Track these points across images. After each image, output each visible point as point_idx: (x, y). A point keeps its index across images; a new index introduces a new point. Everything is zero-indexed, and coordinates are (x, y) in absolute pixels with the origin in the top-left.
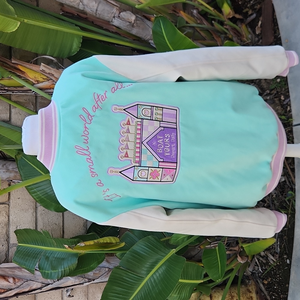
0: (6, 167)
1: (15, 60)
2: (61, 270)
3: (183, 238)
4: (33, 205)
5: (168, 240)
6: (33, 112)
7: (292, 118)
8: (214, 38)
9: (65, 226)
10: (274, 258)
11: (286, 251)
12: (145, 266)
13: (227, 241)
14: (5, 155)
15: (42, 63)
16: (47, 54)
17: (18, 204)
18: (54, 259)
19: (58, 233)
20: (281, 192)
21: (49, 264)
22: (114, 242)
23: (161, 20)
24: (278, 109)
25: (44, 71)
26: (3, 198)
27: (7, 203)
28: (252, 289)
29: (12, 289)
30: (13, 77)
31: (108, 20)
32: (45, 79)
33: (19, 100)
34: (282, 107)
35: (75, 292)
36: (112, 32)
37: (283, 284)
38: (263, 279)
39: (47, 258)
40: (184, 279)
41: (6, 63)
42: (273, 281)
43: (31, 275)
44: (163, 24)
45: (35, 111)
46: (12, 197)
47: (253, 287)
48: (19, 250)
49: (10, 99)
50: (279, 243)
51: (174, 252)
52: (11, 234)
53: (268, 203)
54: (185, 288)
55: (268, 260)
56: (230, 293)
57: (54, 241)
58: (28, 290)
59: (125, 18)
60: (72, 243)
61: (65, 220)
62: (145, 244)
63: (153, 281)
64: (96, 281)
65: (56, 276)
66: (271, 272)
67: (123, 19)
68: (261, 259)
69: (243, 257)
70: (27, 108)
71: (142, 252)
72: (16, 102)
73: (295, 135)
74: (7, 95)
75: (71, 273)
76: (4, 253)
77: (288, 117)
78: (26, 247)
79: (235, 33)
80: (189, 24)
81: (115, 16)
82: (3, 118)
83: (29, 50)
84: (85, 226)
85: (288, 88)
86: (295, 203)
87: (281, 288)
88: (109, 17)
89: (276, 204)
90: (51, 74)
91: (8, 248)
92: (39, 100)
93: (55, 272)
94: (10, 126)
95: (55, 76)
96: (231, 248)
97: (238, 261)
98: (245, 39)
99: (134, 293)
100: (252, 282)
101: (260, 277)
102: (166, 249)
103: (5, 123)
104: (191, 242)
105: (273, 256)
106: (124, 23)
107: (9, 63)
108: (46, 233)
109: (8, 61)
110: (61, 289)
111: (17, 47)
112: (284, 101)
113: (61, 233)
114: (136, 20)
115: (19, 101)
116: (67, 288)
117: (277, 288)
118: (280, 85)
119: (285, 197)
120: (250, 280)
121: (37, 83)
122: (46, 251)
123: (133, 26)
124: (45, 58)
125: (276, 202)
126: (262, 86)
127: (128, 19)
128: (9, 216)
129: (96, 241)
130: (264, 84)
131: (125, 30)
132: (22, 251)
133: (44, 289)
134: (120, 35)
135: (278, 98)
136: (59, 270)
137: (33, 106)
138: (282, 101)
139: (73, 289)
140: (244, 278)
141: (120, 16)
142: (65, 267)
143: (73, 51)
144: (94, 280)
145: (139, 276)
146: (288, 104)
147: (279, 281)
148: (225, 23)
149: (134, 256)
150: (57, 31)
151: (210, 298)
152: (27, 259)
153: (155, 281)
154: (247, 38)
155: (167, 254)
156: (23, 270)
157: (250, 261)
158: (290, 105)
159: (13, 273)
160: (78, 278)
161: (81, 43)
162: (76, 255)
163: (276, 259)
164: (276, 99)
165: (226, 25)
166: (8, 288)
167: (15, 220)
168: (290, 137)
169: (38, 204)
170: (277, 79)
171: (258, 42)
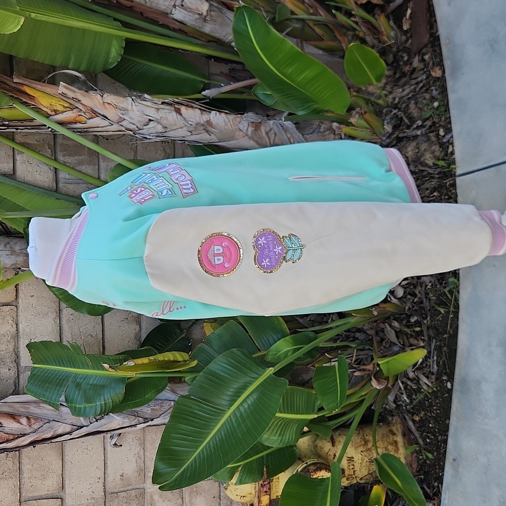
0: (11, 248)
1: (18, 78)
2: (99, 403)
3: (287, 351)
4: (55, 306)
5: (264, 355)
6: (51, 160)
7: (455, 164)
8: (336, 37)
9: (105, 338)
10: (429, 381)
11: (446, 370)
12: (228, 394)
13: (356, 356)
14: (8, 229)
15: (61, 82)
16: (70, 67)
17: (31, 305)
18: (88, 387)
19: (96, 350)
20: (439, 280)
21: (81, 394)
22: (180, 359)
23: (246, 12)
24: (435, 150)
25: (65, 95)
26: (6, 295)
27: (14, 304)
28: (397, 429)
29: (26, 434)
30: (16, 104)
31: (165, 11)
32: (67, 107)
33: (27, 141)
34: (440, 147)
35: (125, 439)
36: (174, 30)
37: (441, 420)
38: (413, 414)
39: (78, 385)
40: (288, 413)
41: (4, 82)
42: (427, 416)
43: (54, 413)
44: (249, 19)
45: (53, 158)
46: (21, 294)
47: (399, 426)
48: (35, 374)
49: (13, 140)
50: (435, 358)
51: (271, 372)
52: (21, 352)
53: (420, 298)
54: (289, 426)
55: (420, 385)
56: (363, 436)
57: (88, 360)
58: (50, 436)
59: (192, 7)
60: (116, 361)
61: (105, 329)
62: (228, 360)
63: (238, 415)
64: (155, 422)
65: (93, 412)
66: (425, 403)
67: (188, 9)
68: (409, 383)
69: (380, 380)
70: (41, 153)
71: (222, 374)
72: (23, 145)
73: (459, 191)
74: (8, 134)
75: (116, 408)
76: (11, 381)
77: (449, 162)
78: (46, 369)
79: (369, 29)
80: (296, 15)
81: (177, 4)
82: (3, 170)
83: (41, 61)
84: (138, 338)
85: (450, 117)
86: (459, 296)
87: (439, 426)
88: (166, 6)
89: (431, 298)
90: (77, 99)
91: (18, 374)
92: (59, 140)
93: (91, 407)
94: (13, 183)
95: (82, 102)
96: (362, 367)
97: (372, 385)
98: (385, 38)
99: (210, 433)
100: (396, 419)
101: (409, 412)
102: (260, 368)
103: (6, 178)
104: (298, 358)
105: (427, 377)
106: (190, 16)
107: (9, 83)
108: (76, 348)
109: (7, 79)
110: (102, 435)
111: (21, 55)
112: (444, 136)
113: (100, 350)
114: (210, 10)
115: (27, 143)
116: (111, 432)
117: (434, 426)
118: (438, 112)
119: (445, 287)
120: (393, 416)
121: (54, 113)
122: (76, 375)
123: (205, 20)
124: (67, 74)
125: (432, 295)
126: (410, 114)
127: (197, 9)
128: (17, 325)
129: (152, 358)
130: (413, 111)
131: (193, 26)
132: (39, 375)
133: (75, 434)
134: (186, 33)
135: (435, 133)
136: (98, 403)
137: (49, 150)
138: (441, 137)
139: (120, 434)
140: (385, 414)
141: (183, 4)
142: (106, 398)
143: (110, 61)
144: (152, 420)
145: (218, 409)
146: (450, 142)
147: (437, 415)
148: (353, 12)
149: (210, 380)
150: (84, 31)
151: (331, 445)
152: (48, 387)
153: (241, 415)
154: (388, 37)
155: (260, 375)
156: (42, 405)
157: (392, 386)
158: (452, 144)
159: (26, 409)
160: (128, 417)
161: (124, 48)
162: (122, 380)
163: (432, 383)
164: (431, 134)
165: (354, 16)
166: (19, 433)
167: (27, 330)
168: (453, 193)
169: (63, 305)
170: (434, 102)
171: (406, 43)
